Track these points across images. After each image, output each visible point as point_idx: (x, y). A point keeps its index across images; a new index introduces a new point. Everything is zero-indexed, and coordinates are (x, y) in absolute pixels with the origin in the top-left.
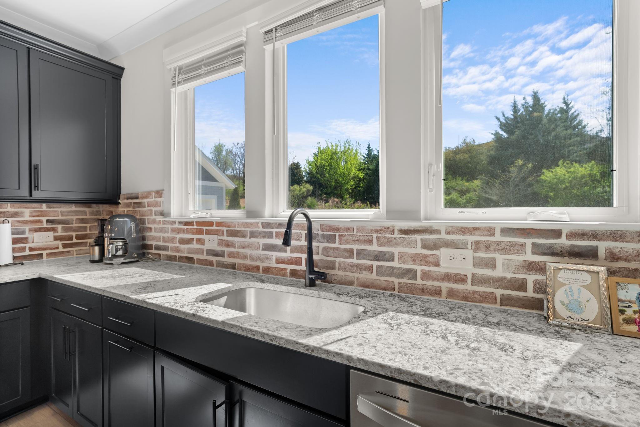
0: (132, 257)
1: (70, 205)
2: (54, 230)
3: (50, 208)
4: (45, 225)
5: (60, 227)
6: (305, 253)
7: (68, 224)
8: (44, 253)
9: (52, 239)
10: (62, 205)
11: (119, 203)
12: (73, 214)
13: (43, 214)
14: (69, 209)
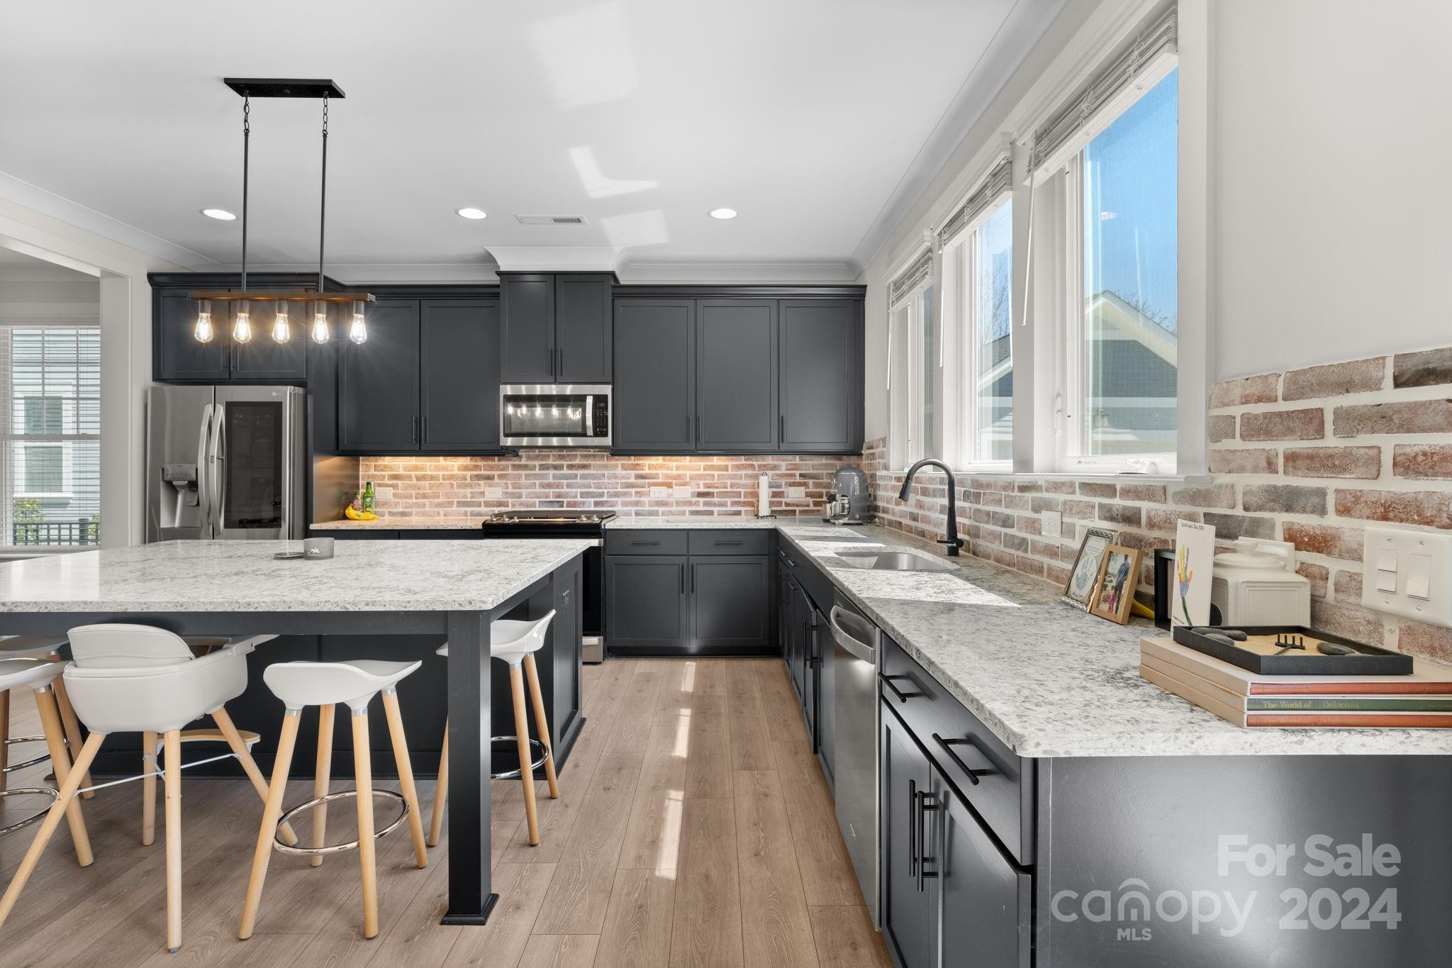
0: (855, 519)
1: (821, 457)
2: (805, 485)
3: (802, 460)
4: (798, 479)
5: (811, 482)
6: (946, 514)
7: (819, 479)
8: (798, 509)
9: (804, 496)
10: (813, 457)
11: (861, 455)
12: (823, 467)
13: (796, 467)
14: (820, 462)
